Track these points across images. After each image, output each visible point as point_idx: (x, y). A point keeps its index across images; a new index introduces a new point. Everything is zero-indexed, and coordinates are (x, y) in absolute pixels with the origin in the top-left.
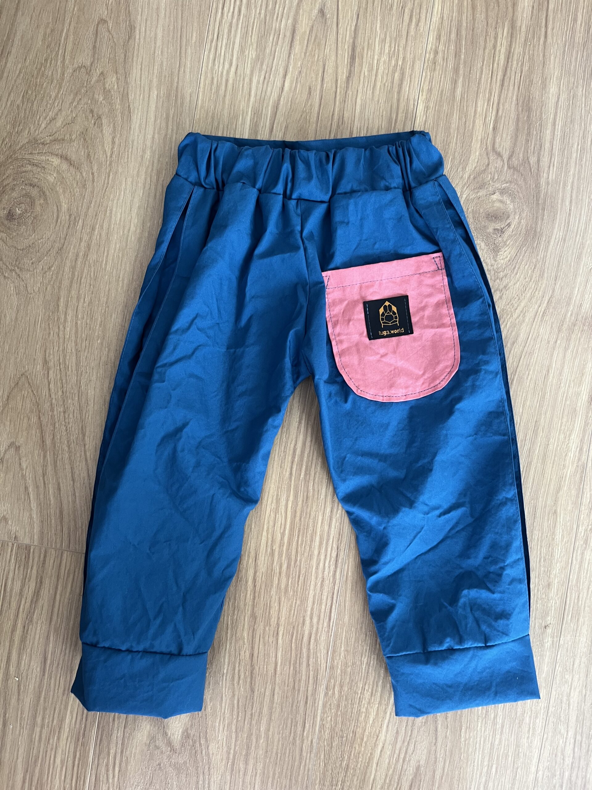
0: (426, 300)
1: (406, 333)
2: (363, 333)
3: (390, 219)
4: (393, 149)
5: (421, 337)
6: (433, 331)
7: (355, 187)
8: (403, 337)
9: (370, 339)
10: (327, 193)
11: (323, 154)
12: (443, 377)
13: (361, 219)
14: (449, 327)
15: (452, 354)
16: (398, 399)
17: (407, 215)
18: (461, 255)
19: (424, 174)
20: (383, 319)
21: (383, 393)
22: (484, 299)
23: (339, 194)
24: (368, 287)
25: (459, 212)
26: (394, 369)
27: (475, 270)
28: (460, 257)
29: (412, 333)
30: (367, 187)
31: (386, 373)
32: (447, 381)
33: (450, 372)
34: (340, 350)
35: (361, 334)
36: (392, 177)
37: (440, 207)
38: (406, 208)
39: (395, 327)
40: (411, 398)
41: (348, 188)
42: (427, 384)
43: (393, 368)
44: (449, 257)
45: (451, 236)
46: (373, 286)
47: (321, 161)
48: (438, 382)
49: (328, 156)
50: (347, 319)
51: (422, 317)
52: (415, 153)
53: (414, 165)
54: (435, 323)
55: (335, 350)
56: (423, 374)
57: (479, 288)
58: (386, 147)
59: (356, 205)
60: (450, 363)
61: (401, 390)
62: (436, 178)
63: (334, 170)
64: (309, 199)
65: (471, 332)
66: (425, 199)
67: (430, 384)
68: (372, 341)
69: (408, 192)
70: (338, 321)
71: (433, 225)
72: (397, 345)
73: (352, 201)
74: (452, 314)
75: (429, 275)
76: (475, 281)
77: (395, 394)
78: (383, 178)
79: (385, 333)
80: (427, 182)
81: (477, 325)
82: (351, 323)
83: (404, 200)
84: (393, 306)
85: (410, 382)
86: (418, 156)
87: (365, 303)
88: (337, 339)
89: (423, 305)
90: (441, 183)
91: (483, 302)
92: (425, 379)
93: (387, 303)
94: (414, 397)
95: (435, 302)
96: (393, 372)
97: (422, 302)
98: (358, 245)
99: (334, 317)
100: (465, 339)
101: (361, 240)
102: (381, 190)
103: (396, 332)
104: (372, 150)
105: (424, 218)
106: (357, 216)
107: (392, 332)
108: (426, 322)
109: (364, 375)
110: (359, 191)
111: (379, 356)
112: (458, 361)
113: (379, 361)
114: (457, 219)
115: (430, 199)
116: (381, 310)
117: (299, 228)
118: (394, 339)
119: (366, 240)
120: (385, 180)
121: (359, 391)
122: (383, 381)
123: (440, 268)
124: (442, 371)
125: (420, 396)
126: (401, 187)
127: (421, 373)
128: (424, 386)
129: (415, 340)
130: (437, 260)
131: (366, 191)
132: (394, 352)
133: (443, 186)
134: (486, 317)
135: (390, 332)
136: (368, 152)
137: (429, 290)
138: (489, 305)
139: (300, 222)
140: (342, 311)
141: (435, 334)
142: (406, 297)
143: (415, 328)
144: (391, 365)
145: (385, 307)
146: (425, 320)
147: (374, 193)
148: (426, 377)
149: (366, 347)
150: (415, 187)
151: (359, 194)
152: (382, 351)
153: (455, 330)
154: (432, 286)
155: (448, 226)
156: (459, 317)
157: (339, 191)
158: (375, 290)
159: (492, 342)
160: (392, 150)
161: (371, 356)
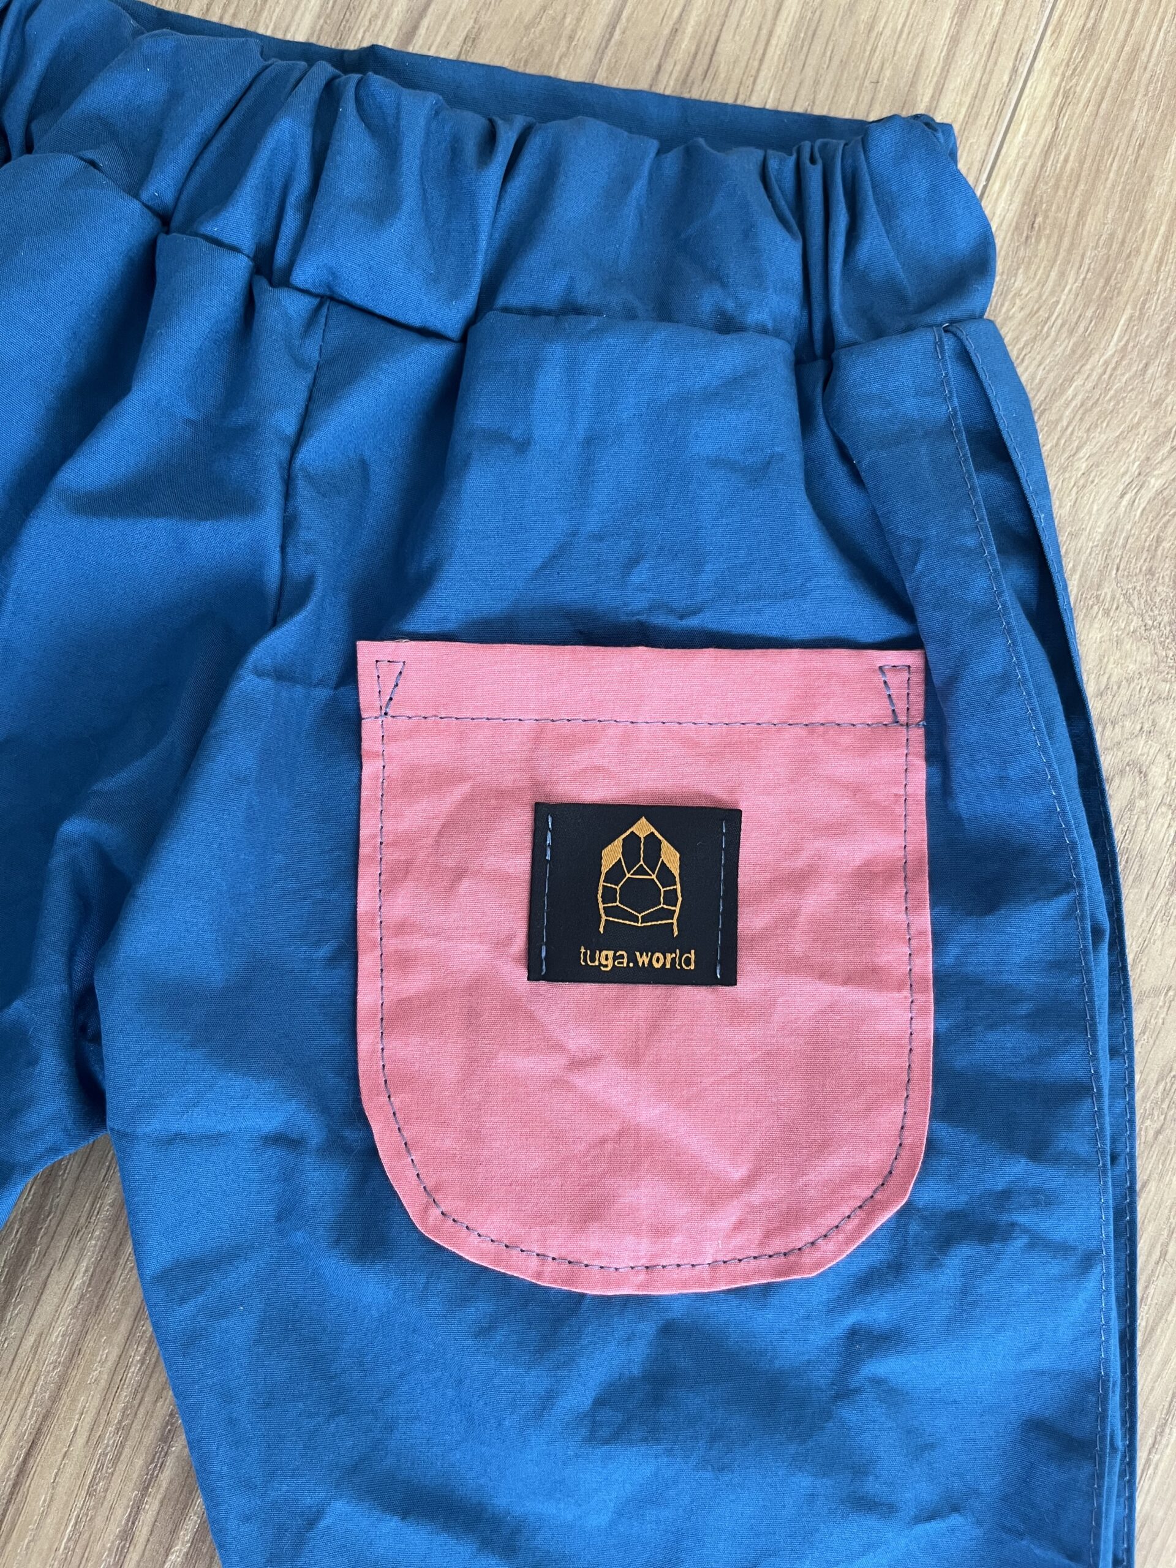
0: (820, 844)
1: (703, 977)
2: (510, 939)
3: (716, 463)
4: (782, 166)
5: (763, 1009)
6: (828, 992)
7: (586, 290)
8: (688, 993)
9: (534, 975)
10: (455, 294)
11: (473, 124)
12: (832, 1219)
13: (590, 441)
14: (900, 988)
15: (890, 1117)
16: (607, 1284)
17: (795, 457)
18: (1005, 681)
19: (902, 299)
20: (609, 895)
21: (544, 1238)
22: (1080, 900)
23: (506, 310)
24: (570, 743)
25: (1029, 489)
26: (621, 1134)
27: (1061, 762)
28: (1000, 692)
29: (730, 979)
30: (637, 303)
31: (581, 1147)
32: (849, 1241)
33: (869, 1206)
34: (389, 998)
35: (501, 944)
36: (758, 277)
37: (951, 449)
38: (796, 430)
39: (658, 940)
40: (671, 1284)
41: (552, 293)
42: (757, 1233)
43: (616, 1127)
44: (952, 681)
45: (979, 587)
46: (590, 740)
47: (455, 151)
48: (806, 1235)
49: (490, 139)
50: (450, 862)
51: (789, 919)
52: (878, 203)
53: (865, 248)
54: (841, 959)
55: (367, 998)
56: (749, 1182)
57: (1063, 847)
58: (759, 154)
59: (572, 368)
60: (875, 1158)
61: (630, 1241)
62: (952, 322)
63: (509, 204)
64: (370, 305)
65: (992, 1037)
66: (888, 404)
67: (768, 1235)
68: (543, 985)
69: (820, 364)
70: (408, 864)
71: (902, 526)
72: (654, 1027)
73: (556, 352)
74: (921, 934)
75: (846, 740)
76: (1052, 812)
77: (598, 1254)
78: (717, 277)
79: (606, 959)
80: (909, 329)
81: (1024, 1009)
82: (465, 886)
83: (793, 391)
84: (666, 846)
85: (681, 1210)
86: (888, 214)
87: (542, 811)
88: (393, 944)
89: (800, 862)
90: (971, 347)
91: (1070, 914)
92: (753, 1209)
93: (643, 828)
94: (685, 1285)
95: (858, 862)
96: (609, 1147)
97: (796, 851)
98: (561, 552)
99: (394, 844)
100: (961, 1061)
101: (574, 534)
102: (695, 323)
103: (660, 960)
104: (691, 154)
105: (870, 483)
106: (572, 423)
107: (643, 959)
108: (799, 947)
109: (474, 1136)
110: (598, 313)
111: (562, 1060)
112: (915, 1157)
113: (558, 1083)
114: (1014, 518)
115: (910, 406)
116: (612, 854)
117: (286, 421)
118: (646, 994)
119: (599, 537)
120: (724, 285)
121: (435, 1212)
122: (556, 1182)
123: (903, 718)
124: (836, 1190)
125: (714, 1280)
126: (790, 332)
127: (738, 1173)
128: (738, 1240)
129: (738, 1014)
130: (897, 680)
131: (631, 315)
132: (633, 1059)
133: (978, 360)
134: (1075, 981)
135: (632, 958)
136: (672, 161)
137: (839, 805)
138: (1097, 932)
139: (303, 395)
140: (437, 824)
141: (832, 1008)
142: (732, 817)
143: (746, 963)
144: (608, 1112)
145: (631, 846)
146: (797, 934)
147: (663, 333)
148: (756, 1196)
149: (513, 1007)
150: (851, 344)
151: (594, 322)
152: (579, 1040)
153: (923, 1011)
154: (856, 790)
155: (970, 541)
156: (953, 952)
157: (508, 296)
158: (598, 761)
159: (1085, 1107)
160: (780, 171)
161: (528, 1052)
